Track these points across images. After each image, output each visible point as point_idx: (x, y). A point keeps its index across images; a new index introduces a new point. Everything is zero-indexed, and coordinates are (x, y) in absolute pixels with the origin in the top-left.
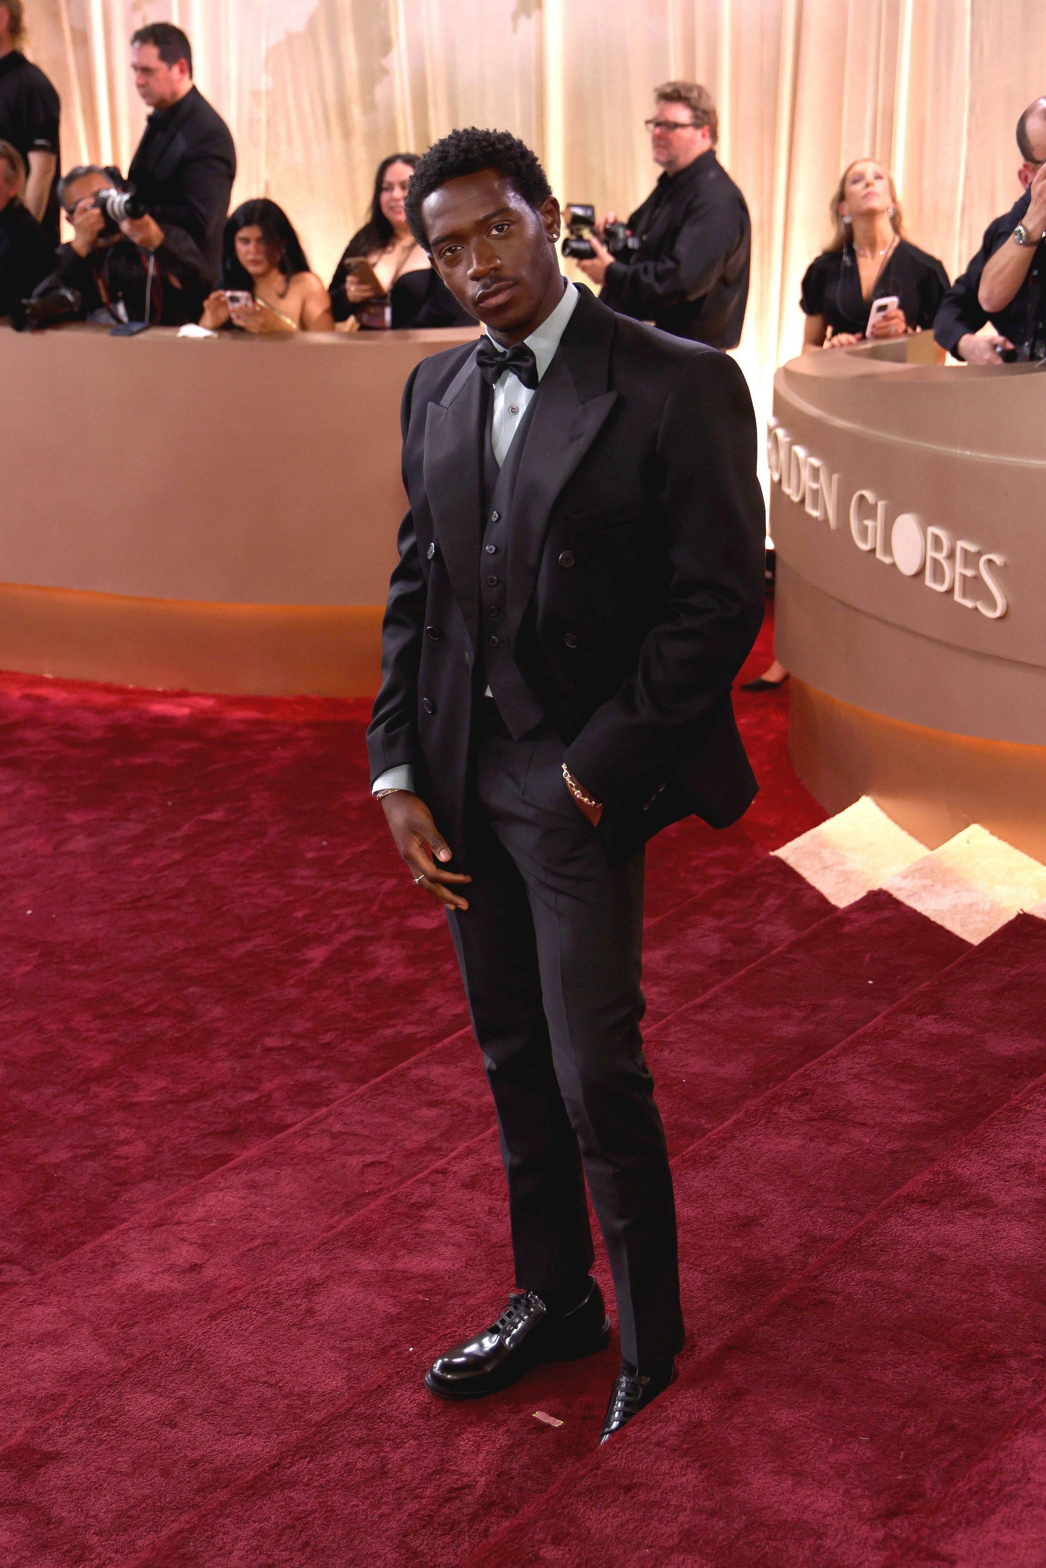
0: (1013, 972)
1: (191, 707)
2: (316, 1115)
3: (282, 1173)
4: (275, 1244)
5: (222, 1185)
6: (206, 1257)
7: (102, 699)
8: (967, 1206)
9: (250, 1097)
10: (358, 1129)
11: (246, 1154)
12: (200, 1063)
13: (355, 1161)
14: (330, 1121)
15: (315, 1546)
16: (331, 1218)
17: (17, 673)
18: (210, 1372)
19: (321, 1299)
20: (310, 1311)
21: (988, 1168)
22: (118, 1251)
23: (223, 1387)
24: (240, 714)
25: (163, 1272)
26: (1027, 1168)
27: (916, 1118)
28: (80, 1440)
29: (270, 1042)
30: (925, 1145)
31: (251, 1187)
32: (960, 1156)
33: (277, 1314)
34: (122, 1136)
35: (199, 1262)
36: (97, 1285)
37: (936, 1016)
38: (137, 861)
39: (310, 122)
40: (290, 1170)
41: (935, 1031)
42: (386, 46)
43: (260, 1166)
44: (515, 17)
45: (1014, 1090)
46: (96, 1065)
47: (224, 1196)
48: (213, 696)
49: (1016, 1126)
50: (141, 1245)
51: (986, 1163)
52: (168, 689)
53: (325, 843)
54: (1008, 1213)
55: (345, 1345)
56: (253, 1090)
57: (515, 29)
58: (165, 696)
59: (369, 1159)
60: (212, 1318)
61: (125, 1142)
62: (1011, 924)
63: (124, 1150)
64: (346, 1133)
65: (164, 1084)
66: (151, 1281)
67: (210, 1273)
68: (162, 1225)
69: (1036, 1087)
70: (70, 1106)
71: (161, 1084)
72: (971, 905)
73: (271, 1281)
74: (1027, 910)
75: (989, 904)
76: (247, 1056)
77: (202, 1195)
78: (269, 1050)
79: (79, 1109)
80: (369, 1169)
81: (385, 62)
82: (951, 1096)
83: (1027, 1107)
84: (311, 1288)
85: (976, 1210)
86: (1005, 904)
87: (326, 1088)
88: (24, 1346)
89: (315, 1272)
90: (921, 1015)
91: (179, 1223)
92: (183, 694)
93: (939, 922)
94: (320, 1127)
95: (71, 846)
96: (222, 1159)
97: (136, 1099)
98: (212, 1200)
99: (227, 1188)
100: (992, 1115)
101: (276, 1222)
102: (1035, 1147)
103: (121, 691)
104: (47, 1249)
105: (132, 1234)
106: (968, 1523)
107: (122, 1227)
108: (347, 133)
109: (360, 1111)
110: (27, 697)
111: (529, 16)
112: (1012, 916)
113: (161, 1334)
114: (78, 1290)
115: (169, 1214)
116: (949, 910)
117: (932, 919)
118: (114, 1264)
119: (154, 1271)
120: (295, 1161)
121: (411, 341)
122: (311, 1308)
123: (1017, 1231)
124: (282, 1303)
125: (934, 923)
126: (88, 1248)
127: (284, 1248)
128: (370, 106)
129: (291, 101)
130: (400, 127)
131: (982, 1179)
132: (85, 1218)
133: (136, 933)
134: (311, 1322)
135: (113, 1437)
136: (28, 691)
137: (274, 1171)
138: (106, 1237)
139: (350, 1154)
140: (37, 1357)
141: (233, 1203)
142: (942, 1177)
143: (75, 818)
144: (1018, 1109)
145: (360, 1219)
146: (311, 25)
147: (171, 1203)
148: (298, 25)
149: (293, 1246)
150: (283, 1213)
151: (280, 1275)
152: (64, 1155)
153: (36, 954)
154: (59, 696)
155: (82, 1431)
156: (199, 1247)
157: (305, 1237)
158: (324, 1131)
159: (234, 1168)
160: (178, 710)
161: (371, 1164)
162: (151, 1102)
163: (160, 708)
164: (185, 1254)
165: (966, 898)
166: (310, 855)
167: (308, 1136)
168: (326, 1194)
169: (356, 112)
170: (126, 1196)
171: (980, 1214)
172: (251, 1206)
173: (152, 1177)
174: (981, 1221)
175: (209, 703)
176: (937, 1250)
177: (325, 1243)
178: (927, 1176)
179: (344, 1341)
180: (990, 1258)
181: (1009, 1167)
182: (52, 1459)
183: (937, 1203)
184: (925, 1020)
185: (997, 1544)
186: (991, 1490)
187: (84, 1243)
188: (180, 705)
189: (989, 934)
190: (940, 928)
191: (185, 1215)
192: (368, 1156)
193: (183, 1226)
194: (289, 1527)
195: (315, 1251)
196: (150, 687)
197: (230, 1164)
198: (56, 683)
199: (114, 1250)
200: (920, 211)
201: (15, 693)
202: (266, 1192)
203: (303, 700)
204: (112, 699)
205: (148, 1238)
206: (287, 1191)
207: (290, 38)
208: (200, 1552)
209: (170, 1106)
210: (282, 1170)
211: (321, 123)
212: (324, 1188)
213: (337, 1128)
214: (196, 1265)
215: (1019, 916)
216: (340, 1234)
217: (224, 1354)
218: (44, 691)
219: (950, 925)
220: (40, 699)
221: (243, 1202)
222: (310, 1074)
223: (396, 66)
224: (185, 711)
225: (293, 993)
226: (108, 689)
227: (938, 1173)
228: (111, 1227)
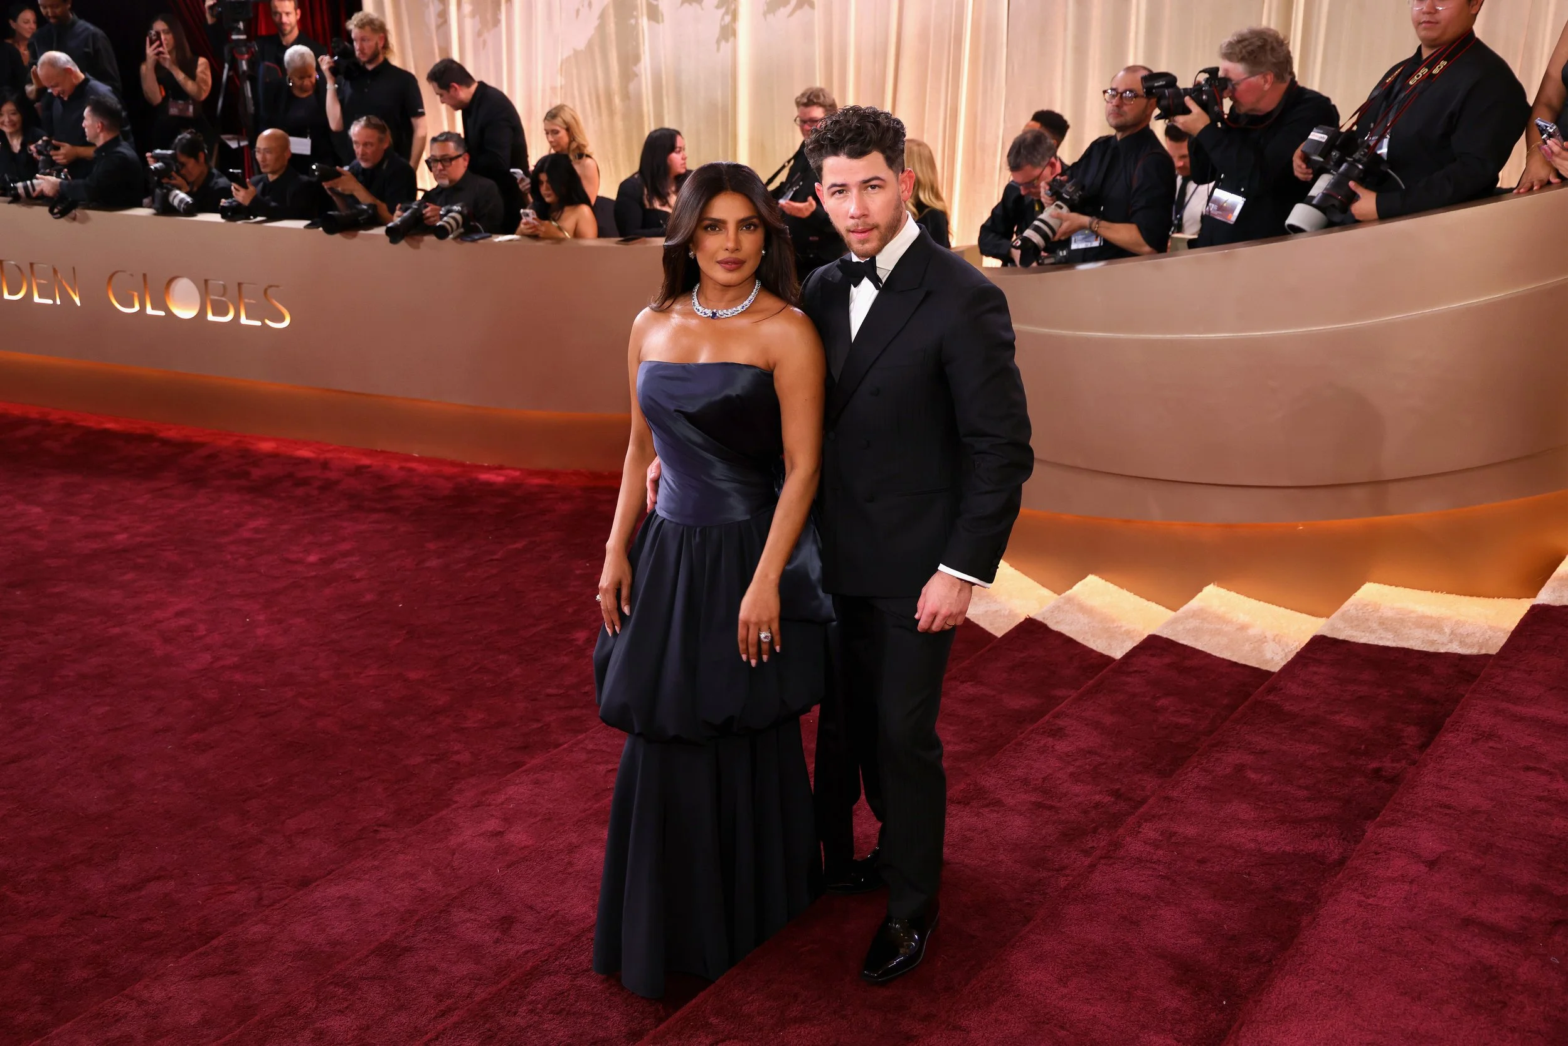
0: (1022, 655)
1: (506, 476)
2: (579, 737)
3: (556, 775)
4: (549, 819)
5: (517, 781)
6: (507, 827)
7: (448, 470)
8: (987, 806)
9: (535, 726)
10: (604, 748)
11: (534, 762)
12: (505, 703)
13: (602, 768)
14: (586, 742)
15: (569, 1011)
16: (585, 804)
17: (397, 453)
18: (507, 900)
19: (578, 856)
20: (570, 864)
21: (1001, 782)
22: (452, 822)
23: (514, 909)
24: (536, 481)
25: (479, 835)
26: (1025, 781)
27: (958, 748)
28: (425, 940)
29: (550, 691)
30: (962, 765)
31: (535, 783)
32: (984, 774)
33: (549, 865)
34: (456, 748)
35: (502, 830)
36: (438, 843)
37: (973, 683)
38: (469, 574)
39: (588, 106)
40: (560, 773)
41: (971, 693)
42: (637, 59)
43: (542, 770)
44: (718, 42)
45: (1019, 731)
46: (440, 703)
47: (518, 789)
48: (520, 469)
49: (1020, 755)
50: (465, 818)
51: (1000, 778)
52: (491, 465)
53: (588, 565)
54: (1013, 810)
55: (592, 885)
56: (538, 721)
57: (718, 49)
58: (489, 469)
59: (610, 767)
60: (509, 866)
61: (458, 752)
62: (1021, 624)
63: (456, 758)
64: (596, 750)
65: (483, 716)
66: (472, 841)
67: (511, 837)
68: (479, 806)
69: (1033, 730)
70: (424, 729)
71: (481, 716)
72: (997, 611)
73: (546, 843)
74: (1031, 615)
75: (1008, 611)
76: (535, 700)
77: (504, 788)
78: (549, 695)
79: (429, 731)
80: (610, 773)
81: (635, 69)
82: (980, 734)
83: (1027, 743)
84: (572, 849)
85: (993, 808)
86: (1018, 611)
87: (585, 720)
88: (392, 879)
89: (574, 838)
90: (963, 682)
91: (489, 805)
92: (501, 468)
93: (977, 622)
94: (581, 746)
95: (428, 564)
96: (518, 765)
97: (466, 726)
98: (511, 790)
99: (521, 783)
100: (1004, 748)
101: (551, 806)
102: (1032, 768)
103: (463, 465)
104: (408, 818)
105: (460, 811)
106: (979, 1007)
107: (454, 806)
108: (611, 113)
109: (605, 736)
110: (401, 468)
111: (727, 40)
112: (1022, 620)
113: (478, 875)
114: (426, 845)
115: (484, 799)
116: (982, 615)
117: (972, 620)
118: (449, 830)
119: (473, 835)
120: (564, 767)
121: (648, 245)
122: (571, 862)
123: (1018, 822)
124: (553, 858)
125: (973, 622)
126: (432, 819)
127: (556, 822)
128: (626, 96)
129: (576, 93)
130: (645, 109)
131: (997, 788)
132: (432, 799)
133: (467, 620)
134: (570, 870)
135: (445, 939)
136: (403, 464)
137: (550, 774)
138: (444, 812)
139: (599, 763)
140: (399, 886)
141: (524, 793)
142: (972, 787)
143: (431, 546)
144: (1021, 744)
145: (603, 806)
146: (590, 45)
147: (484, 793)
148: (581, 46)
149: (561, 821)
150: (555, 800)
151: (551, 840)
152: (419, 760)
153: (404, 632)
154: (422, 468)
155: (426, 935)
156: (502, 820)
157: (569, 815)
158: (582, 748)
159: (526, 771)
160: (498, 478)
161: (610, 771)
162: (474, 727)
163: (484, 477)
164: (492, 825)
165: (994, 607)
166: (578, 572)
167: (572, 751)
168: (583, 788)
169: (617, 100)
170: (457, 787)
171: (995, 811)
172: (535, 795)
173: (474, 775)
174: (995, 815)
175: (517, 473)
176: (968, 834)
177: (580, 821)
178: (962, 786)
179: (591, 883)
180: (1001, 839)
181: (1014, 781)
182: (408, 951)
183: (968, 803)
184: (965, 685)
185: (996, 1021)
186: (994, 987)
187: (431, 815)
188: (498, 475)
189: (1007, 631)
190: (977, 626)
191: (494, 800)
192: (610, 765)
193: (492, 807)
194: (553, 999)
195: (574, 825)
196: (480, 464)
197: (524, 768)
198: (420, 460)
199: (449, 821)
200: (974, 168)
201: (395, 466)
202: (544, 786)
203: (576, 473)
204: (455, 470)
205: (470, 814)
206: (558, 786)
207: (576, 53)
208: (497, 1013)
209: (487, 730)
210: (555, 773)
211: (595, 106)
212: (581, 785)
213: (590, 747)
214: (500, 832)
215: (1026, 619)
216: (591, 815)
217: (516, 889)
218: (413, 465)
219: (982, 624)
220: (411, 470)
221: (530, 792)
222: (575, 712)
223: (643, 71)
224: (501, 479)
225: (566, 660)
226: (453, 464)
227: (970, 784)
228: (448, 806)
